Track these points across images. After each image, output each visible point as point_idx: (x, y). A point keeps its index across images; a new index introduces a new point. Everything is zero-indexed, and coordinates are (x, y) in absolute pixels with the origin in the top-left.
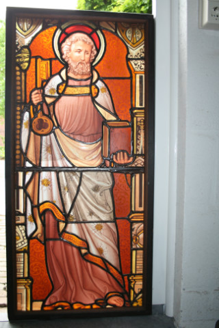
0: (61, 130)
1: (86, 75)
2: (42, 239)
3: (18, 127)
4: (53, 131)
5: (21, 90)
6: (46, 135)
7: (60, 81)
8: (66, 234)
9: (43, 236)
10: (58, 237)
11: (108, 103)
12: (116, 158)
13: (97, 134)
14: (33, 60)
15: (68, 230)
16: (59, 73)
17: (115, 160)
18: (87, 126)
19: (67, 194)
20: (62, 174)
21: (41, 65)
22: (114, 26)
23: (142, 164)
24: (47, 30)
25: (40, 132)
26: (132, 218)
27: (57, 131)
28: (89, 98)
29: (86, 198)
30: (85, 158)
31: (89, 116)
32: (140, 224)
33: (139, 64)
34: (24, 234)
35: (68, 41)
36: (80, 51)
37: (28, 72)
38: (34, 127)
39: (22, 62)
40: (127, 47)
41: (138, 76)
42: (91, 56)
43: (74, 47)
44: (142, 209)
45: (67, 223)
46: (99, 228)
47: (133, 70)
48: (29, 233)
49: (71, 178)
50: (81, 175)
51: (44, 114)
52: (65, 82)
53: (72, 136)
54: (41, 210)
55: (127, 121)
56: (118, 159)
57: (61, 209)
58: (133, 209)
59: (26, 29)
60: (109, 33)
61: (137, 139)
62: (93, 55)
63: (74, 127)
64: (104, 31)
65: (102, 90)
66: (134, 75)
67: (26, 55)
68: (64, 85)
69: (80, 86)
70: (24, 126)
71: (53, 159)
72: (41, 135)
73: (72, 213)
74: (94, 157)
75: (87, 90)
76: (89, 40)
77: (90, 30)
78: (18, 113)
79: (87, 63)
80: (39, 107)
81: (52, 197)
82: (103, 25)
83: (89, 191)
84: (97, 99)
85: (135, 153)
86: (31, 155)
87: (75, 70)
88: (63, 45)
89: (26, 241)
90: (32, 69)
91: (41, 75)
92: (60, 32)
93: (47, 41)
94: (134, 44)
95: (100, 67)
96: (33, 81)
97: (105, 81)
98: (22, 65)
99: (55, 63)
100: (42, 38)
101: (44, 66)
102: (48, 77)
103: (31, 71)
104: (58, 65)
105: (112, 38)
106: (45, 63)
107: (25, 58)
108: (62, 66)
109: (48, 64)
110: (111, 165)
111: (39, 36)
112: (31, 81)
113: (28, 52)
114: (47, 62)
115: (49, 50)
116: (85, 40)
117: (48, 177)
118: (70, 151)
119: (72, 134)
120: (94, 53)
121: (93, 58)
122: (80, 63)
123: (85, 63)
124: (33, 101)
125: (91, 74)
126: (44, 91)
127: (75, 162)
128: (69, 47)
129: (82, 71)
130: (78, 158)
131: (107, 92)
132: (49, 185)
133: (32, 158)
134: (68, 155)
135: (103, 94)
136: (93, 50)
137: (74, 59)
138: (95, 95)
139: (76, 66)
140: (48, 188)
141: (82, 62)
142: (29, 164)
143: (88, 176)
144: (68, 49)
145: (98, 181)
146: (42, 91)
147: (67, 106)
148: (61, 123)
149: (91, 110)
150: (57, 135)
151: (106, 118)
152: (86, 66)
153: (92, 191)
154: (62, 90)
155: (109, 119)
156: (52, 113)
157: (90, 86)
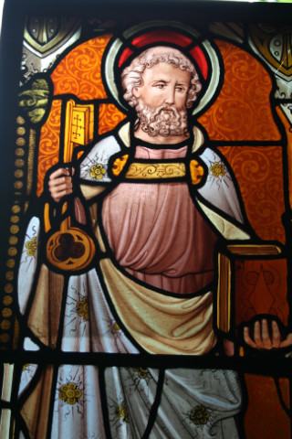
0: (116, 264)
1: (176, 135)
3: (13, 252)
5: (25, 169)
6: (77, 273)
7: (117, 149)
11: (229, 199)
12: (251, 335)
13: (202, 272)
14: (57, 104)
16: (115, 132)
17: (247, 339)
19: (124, 428)
20: (113, 373)
21: (75, 114)
22: (241, 32)
24: (90, 42)
25: (63, 265)
27: (106, 262)
28: (185, 187)
30: (171, 333)
35: (137, 64)
36: (163, 84)
37: (43, 129)
40: (272, 75)
42: (188, 95)
43: (149, 76)
47: (287, 125)
49: (136, 383)
50: (162, 376)
51: (75, 224)
52: (128, 152)
53: (140, 276)
55: (277, 243)
56: (257, 336)
59: (45, 39)
60: (230, 46)
63: (147, 253)
64: (218, 43)
65: (213, 169)
66: (289, 134)
67: (41, 93)
68: (126, 156)
69: (163, 161)
70: (26, 250)
71: (93, 333)
72: (67, 274)
74: (193, 331)
75: (178, 170)
76: (185, 61)
77: (189, 41)
78: (15, 219)
79: (179, 110)
80: (64, 208)
81: (84, 433)
82: (218, 28)
83: (182, 421)
84: (203, 191)
86: (38, 321)
87: (152, 125)
88: (125, 72)
90: (53, 122)
91: (74, 136)
92: (121, 44)
93: (91, 63)
94: (287, 68)
95: (209, 117)
96: (54, 147)
97: (221, 149)
98: (30, 114)
99: (107, 110)
100: (80, 56)
101: (82, 116)
102: (89, 140)
103: (51, 127)
104: (112, 113)
105: (236, 57)
106: (85, 110)
107: (38, 99)
108: (123, 116)
109: (90, 112)
110: (239, 352)
111: (73, 53)
112: (51, 148)
113: (47, 87)
114: (89, 108)
115: (95, 81)
116: (176, 61)
117: (77, 379)
118: (135, 314)
119: (140, 271)
120: (195, 89)
121: (195, 99)
122: (162, 109)
123: (174, 109)
124: (50, 193)
125: (188, 134)
126: (78, 171)
127: (145, 342)
128: (137, 75)
129: (167, 127)
130: (153, 331)
131: (228, 174)
132: (77, 401)
133: (41, 330)
134: (129, 325)
135: (216, 179)
136: (193, 82)
137: (149, 101)
138: (199, 181)
139: (155, 116)
140: (76, 409)
141: (169, 107)
142: (32, 343)
143: (179, 380)
144: (136, 80)
145: (204, 393)
146: (73, 170)
147: (129, 206)
148: (114, 246)
149: (188, 216)
150: (104, 273)
151: (225, 234)
152: (178, 116)
153: (188, 421)
154: (121, 168)
155: (232, 237)
156: (94, 221)
157: (185, 161)
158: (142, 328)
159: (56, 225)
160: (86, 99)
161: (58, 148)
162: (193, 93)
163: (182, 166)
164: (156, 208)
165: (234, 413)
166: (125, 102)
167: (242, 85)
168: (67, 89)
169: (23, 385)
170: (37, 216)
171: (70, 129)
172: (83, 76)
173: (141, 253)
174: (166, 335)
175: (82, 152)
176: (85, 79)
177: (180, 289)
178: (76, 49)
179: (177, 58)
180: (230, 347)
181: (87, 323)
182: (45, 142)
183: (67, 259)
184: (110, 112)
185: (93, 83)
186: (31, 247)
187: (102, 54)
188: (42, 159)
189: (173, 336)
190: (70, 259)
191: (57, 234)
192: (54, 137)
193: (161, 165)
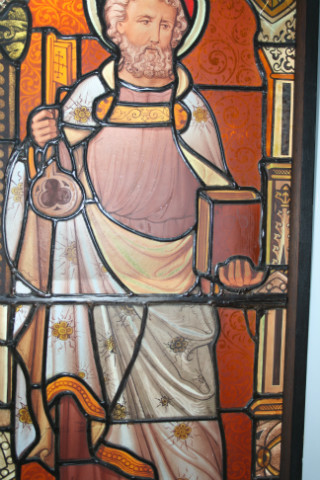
0: (101, 209)
1: (161, 77)
2: (51, 463)
3: (0, 198)
4: (81, 210)
5: (6, 110)
6: (65, 218)
7: (101, 90)
8: (107, 449)
9: (53, 455)
10: (88, 456)
11: (211, 145)
12: (226, 275)
13: (184, 217)
14: (36, 37)
15: (111, 439)
16: (98, 72)
17: (222, 278)
19: (112, 358)
20: (101, 312)
21: (57, 50)
23: (283, 286)
25: (50, 211)
26: (257, 409)
27: (92, 210)
28: (169, 133)
29: (154, 366)
30: (155, 274)
32: (273, 423)
33: (283, 56)
34: (7, 453)
36: (147, 20)
37: (23, 66)
38: (37, 198)
39: (10, 42)
40: (257, 14)
41: (279, 84)
42: (173, 33)
43: (133, 9)
44: (279, 389)
45: (109, 422)
46: (181, 434)
47: (268, 71)
48: (20, 449)
49: (122, 319)
50: (146, 312)
51: (60, 169)
52: (113, 94)
53: (125, 222)
54: (49, 397)
55: (252, 189)
56: (231, 275)
57: (97, 390)
58: (259, 390)
61: (274, 231)
62: (178, 30)
65: (196, 114)
66: (270, 80)
67: (19, 24)
68: (110, 99)
69: (147, 104)
70: (12, 196)
71: (81, 275)
73: (121, 401)
75: (162, 114)
79: (163, 50)
80: (50, 152)
81: (76, 365)
83: (163, 350)
84: (184, 136)
85: (268, 262)
86: (28, 265)
87: (137, 65)
88: (109, 3)
89: (12, 468)
90: (33, 58)
91: (56, 75)
94: (272, 8)
96: (35, 86)
97: (203, 93)
98: (8, 48)
99: (90, 47)
101: (63, 52)
102: (72, 80)
103: (32, 64)
104: (95, 51)
106: (66, 45)
107: (16, 31)
108: (108, 55)
109: (72, 48)
110: (214, 289)
112: (32, 88)
113: (25, 17)
114: (71, 44)
115: (76, 13)
117: (68, 317)
119: (124, 216)
120: (180, 27)
121: (180, 38)
122: (147, 48)
123: (159, 49)
124: (33, 137)
125: (173, 77)
126: (61, 113)
128: (121, 8)
129: (152, 68)
131: (210, 119)
132: (69, 336)
133: (32, 274)
134: (115, 267)
135: (199, 124)
136: (178, 19)
137: (133, 39)
138: (183, 126)
139: (140, 56)
140: (68, 344)
141: (153, 46)
142: (24, 287)
143: (161, 316)
144: (120, 14)
145: (184, 326)
146: (57, 112)
149: (171, 162)
151: (205, 181)
152: (163, 57)
153: (168, 349)
154: (106, 111)
155: (212, 183)
156: (80, 166)
157: (170, 105)
160: (67, 33)
161: (39, 87)
163: (166, 110)
165: (209, 341)
168: (47, 21)
169: (18, 325)
171: (52, 68)
172: (63, 6)
176: (66, 10)
177: (163, 233)
181: (75, 267)
182: (26, 81)
184: (93, 49)
185: (75, 15)
186: (16, 193)
188: (24, 99)
189: (156, 276)
190: (57, 205)
192: (35, 76)
193: (145, 108)
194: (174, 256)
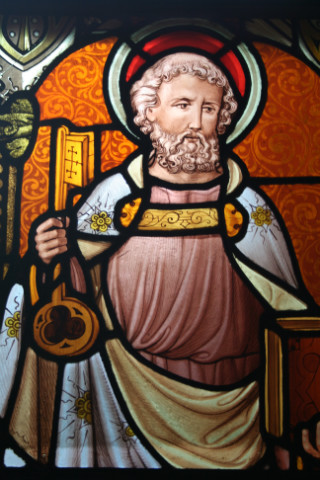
0: (128, 346)
1: (205, 171)
4: (98, 346)
5: (3, 219)
6: (75, 359)
7: (126, 190)
13: (243, 355)
14: (44, 131)
16: (122, 169)
17: (307, 446)
18: (211, 329)
21: (69, 145)
22: (288, 31)
24: (88, 48)
25: (56, 349)
27: (115, 344)
28: (218, 241)
30: (204, 439)
31: (217, 298)
35: (150, 77)
36: (186, 103)
37: (27, 166)
38: (39, 331)
39: (12, 138)
42: (219, 117)
43: (167, 93)
51: (71, 292)
52: (140, 195)
53: (160, 362)
59: (27, 45)
60: (274, 51)
63: (169, 330)
64: (258, 46)
65: (256, 215)
67: (23, 117)
68: (138, 201)
69: (187, 205)
70: (4, 329)
71: (98, 440)
72: (62, 361)
74: (234, 436)
75: (209, 218)
76: (214, 71)
77: (219, 45)
79: (208, 138)
80: (57, 272)
82: (257, 27)
84: (239, 245)
87: (173, 158)
88: (135, 87)
90: (39, 156)
91: (68, 174)
92: (129, 51)
93: (89, 76)
95: (248, 147)
96: (41, 190)
97: (264, 188)
98: (9, 146)
99: (112, 139)
100: (75, 68)
101: (78, 148)
102: (88, 180)
103: (37, 162)
104: (118, 143)
105: (284, 65)
106: (82, 139)
107: (19, 126)
108: (133, 147)
109: (89, 142)
110: (296, 464)
111: (64, 64)
112: (37, 191)
113: (31, 109)
114: (88, 137)
115: (95, 101)
116: (203, 71)
118: (154, 414)
119: (160, 354)
120: (229, 108)
121: (228, 122)
122: (186, 137)
123: (201, 136)
124: (37, 252)
125: (220, 170)
126: (74, 221)
127: (168, 451)
128: (152, 92)
129: (193, 160)
130: (179, 437)
131: (275, 222)
133: (27, 438)
134: (146, 428)
135: (260, 229)
136: (226, 99)
137: (168, 126)
138: (237, 231)
139: (177, 146)
141: (194, 134)
142: (15, 457)
144: (151, 98)
146: (68, 220)
147: (144, 267)
148: (124, 321)
149: (223, 279)
150: (111, 359)
151: (273, 304)
152: (207, 146)
154: (132, 217)
155: (283, 307)
156: (97, 288)
157: (218, 205)
158: (164, 434)
159: (45, 295)
160: (83, 125)
161: (46, 190)
162: (226, 114)
163: (214, 213)
164: (180, 270)
166: (136, 128)
167: (292, 102)
168: (57, 112)
170: (20, 284)
171: (63, 166)
172: (79, 94)
173: (161, 331)
174: (196, 442)
175: (79, 196)
176: (82, 98)
177: (214, 378)
178: (69, 58)
179: (204, 67)
180: (284, 457)
181: (89, 427)
182: (30, 184)
183: (61, 340)
184: (116, 142)
185: (93, 104)
186: (12, 326)
187: (103, 65)
188: (26, 205)
189: (206, 443)
190: (66, 341)
191: (47, 307)
192: (41, 176)
193: (185, 211)
194: (233, 412)
